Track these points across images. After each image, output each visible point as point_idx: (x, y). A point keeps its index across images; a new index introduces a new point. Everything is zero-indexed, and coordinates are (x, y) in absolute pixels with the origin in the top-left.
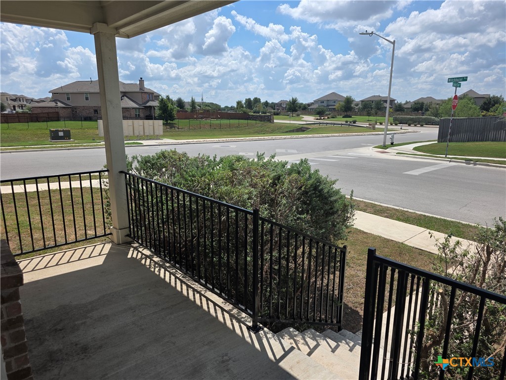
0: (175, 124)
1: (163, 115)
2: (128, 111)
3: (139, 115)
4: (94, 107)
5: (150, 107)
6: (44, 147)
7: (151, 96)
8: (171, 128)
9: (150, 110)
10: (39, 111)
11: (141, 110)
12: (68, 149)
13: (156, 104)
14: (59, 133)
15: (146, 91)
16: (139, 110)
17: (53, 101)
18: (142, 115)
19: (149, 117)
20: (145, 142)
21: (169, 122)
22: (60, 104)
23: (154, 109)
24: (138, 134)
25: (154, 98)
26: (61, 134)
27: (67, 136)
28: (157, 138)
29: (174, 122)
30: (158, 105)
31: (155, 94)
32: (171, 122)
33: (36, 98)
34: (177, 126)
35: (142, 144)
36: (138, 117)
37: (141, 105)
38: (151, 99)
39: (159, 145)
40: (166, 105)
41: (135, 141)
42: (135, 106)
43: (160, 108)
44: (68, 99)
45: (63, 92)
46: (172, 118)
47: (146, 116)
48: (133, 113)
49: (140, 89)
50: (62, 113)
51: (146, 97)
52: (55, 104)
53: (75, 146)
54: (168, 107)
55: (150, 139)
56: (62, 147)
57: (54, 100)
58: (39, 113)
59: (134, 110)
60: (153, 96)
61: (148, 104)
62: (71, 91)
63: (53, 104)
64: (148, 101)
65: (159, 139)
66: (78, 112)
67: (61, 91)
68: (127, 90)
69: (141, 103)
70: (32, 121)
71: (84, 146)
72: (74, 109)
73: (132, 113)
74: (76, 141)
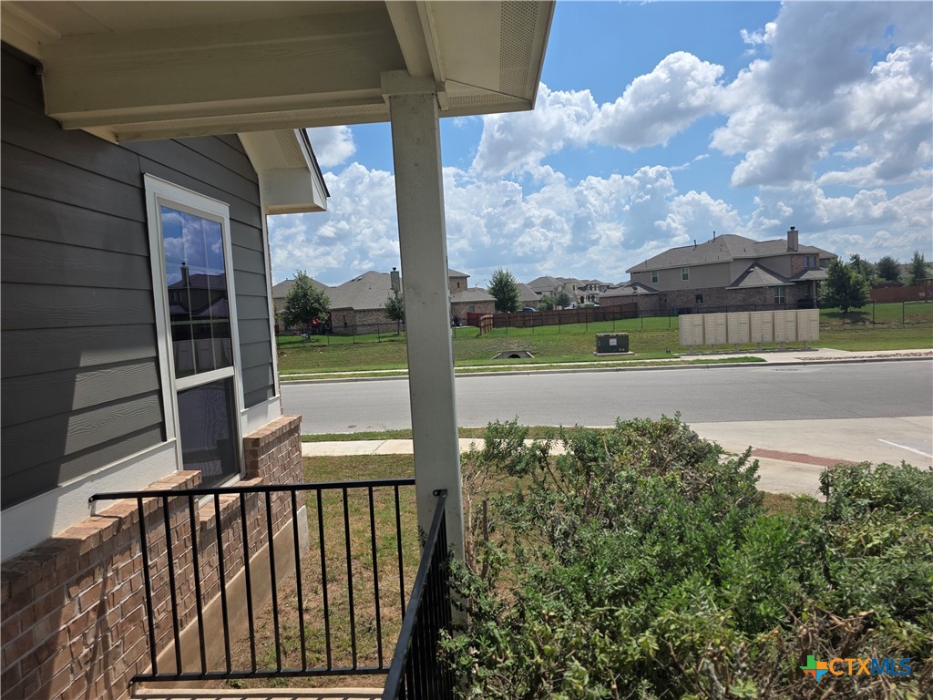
0: (865, 313)
1: (838, 297)
2: (759, 292)
3: (783, 300)
4: (697, 290)
5: (809, 282)
6: (579, 366)
7: (812, 259)
8: (854, 322)
9: (809, 287)
10: (609, 303)
11: (787, 290)
12: (617, 370)
13: (822, 274)
14: (611, 341)
15: (801, 251)
16: (784, 291)
17: (630, 286)
18: (789, 299)
19: (805, 304)
20: (770, 357)
21: (851, 309)
22: (640, 290)
23: (818, 285)
24: (759, 340)
25: (818, 264)
26: (613, 342)
27: (623, 345)
28: (805, 346)
29: (863, 309)
30: (827, 276)
31: (821, 256)
32: (857, 310)
33: (615, 283)
34: (870, 318)
35: (763, 361)
36: (780, 304)
37: (788, 279)
38: (812, 265)
39: (804, 364)
40: (845, 274)
41: (749, 355)
42: (775, 281)
43: (830, 283)
44: (655, 280)
45: (648, 269)
46: (858, 300)
47: (799, 301)
48: (771, 296)
49: (789, 249)
50: (642, 304)
51: (801, 263)
52: (633, 291)
53: (630, 364)
54: (850, 278)
55: (787, 350)
56: (607, 365)
57: (633, 284)
58: (608, 307)
59: (773, 290)
60: (816, 259)
61: (804, 277)
62: (660, 266)
63: (630, 291)
64: (805, 271)
65: (809, 350)
66: (668, 301)
67: (644, 269)
68: (761, 254)
69: (789, 276)
70: (596, 320)
71: (646, 364)
72: (662, 296)
73: (768, 297)
74: (636, 355)
